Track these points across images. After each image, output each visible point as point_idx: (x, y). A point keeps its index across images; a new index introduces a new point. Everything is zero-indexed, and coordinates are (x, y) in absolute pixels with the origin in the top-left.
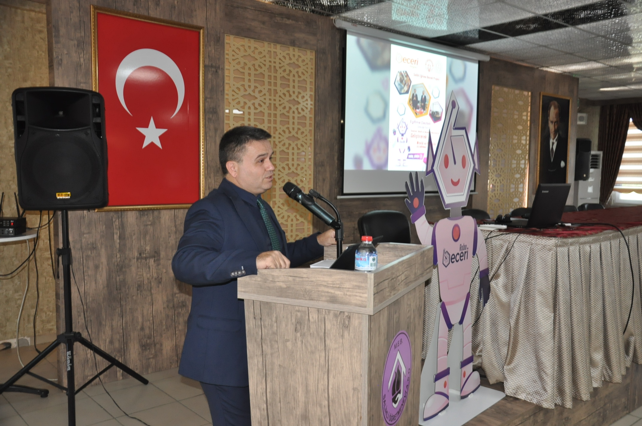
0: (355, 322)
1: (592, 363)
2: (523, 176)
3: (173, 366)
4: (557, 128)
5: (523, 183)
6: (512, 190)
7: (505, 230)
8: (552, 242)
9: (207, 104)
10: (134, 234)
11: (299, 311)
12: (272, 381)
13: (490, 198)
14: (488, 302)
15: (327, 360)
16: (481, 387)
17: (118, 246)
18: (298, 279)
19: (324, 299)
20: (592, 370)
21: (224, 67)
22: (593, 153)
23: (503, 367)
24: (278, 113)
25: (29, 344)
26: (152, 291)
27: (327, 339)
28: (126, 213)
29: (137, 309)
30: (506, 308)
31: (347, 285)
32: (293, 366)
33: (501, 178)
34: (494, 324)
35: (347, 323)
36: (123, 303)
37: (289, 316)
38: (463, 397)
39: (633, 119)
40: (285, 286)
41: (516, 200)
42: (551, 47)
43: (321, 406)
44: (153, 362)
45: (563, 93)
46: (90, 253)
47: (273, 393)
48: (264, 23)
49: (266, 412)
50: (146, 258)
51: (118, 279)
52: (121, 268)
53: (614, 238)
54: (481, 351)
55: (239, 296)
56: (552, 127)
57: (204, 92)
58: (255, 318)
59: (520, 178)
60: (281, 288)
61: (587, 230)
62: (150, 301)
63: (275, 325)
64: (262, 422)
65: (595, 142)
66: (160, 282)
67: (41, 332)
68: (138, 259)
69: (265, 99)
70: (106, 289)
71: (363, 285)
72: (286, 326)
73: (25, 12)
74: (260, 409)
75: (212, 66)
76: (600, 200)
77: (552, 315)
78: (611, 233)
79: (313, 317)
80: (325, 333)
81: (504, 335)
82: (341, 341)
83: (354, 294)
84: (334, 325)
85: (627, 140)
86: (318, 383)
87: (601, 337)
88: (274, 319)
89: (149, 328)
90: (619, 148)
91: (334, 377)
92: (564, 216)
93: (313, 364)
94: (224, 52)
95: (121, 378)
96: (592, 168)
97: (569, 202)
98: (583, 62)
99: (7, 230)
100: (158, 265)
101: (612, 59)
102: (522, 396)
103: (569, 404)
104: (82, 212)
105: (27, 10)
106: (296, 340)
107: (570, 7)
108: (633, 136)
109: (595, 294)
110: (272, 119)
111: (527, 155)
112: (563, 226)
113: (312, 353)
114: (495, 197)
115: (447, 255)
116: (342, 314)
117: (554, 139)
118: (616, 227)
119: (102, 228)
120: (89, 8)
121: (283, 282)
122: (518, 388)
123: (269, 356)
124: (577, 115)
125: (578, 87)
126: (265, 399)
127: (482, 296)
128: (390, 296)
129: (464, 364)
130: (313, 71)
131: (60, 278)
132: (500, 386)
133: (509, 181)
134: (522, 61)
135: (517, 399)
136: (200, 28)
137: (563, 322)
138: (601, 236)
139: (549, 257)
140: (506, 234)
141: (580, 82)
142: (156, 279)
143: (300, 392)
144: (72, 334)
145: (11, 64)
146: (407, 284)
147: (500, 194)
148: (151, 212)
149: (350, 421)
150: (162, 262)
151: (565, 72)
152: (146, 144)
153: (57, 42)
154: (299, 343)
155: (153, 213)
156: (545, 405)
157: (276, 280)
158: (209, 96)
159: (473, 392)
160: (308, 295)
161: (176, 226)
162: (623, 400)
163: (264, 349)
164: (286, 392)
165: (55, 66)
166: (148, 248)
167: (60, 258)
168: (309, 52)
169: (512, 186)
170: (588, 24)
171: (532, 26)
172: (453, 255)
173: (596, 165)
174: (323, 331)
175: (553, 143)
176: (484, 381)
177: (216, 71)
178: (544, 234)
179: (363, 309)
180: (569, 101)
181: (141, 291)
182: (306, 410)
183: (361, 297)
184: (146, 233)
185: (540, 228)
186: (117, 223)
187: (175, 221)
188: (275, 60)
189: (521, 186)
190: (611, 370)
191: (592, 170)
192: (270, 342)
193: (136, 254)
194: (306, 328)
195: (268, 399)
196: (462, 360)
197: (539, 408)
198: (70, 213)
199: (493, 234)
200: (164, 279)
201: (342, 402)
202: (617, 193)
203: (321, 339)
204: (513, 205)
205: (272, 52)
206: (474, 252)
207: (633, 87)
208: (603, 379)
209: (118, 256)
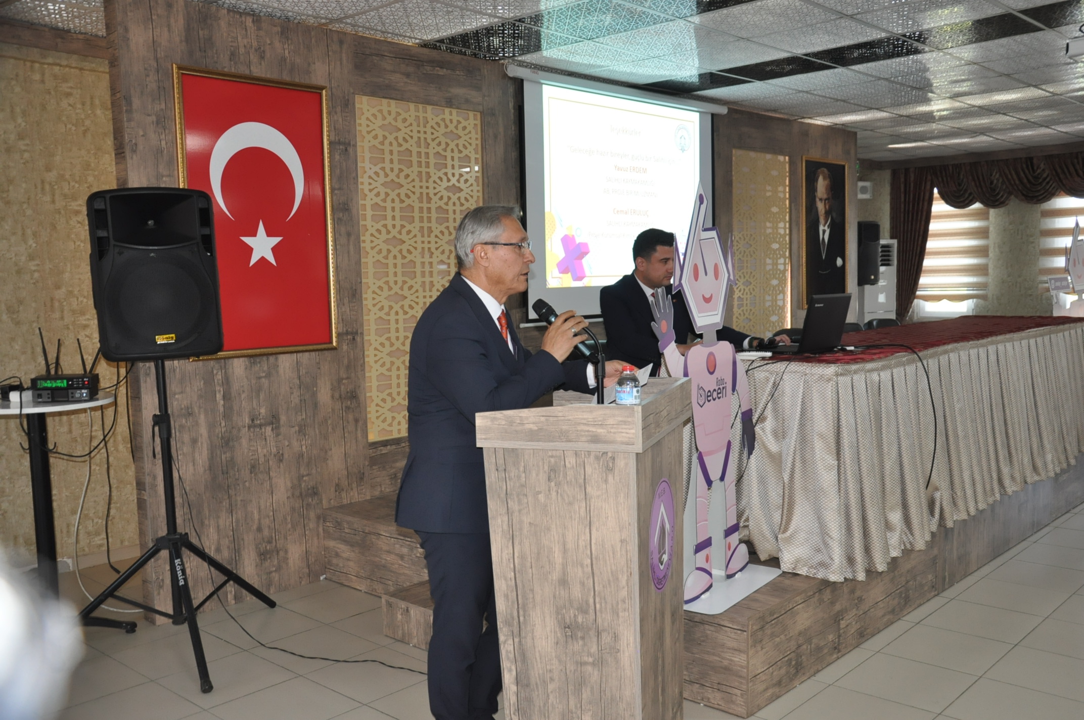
0: (621, 463)
1: (888, 526)
2: (783, 282)
3: (303, 583)
4: (829, 207)
5: (783, 292)
6: (768, 304)
7: (770, 358)
8: (830, 370)
9: (335, 198)
10: (243, 391)
11: (552, 457)
12: (520, 544)
13: (737, 318)
14: (754, 454)
15: (588, 511)
16: (749, 565)
17: (222, 409)
18: (551, 419)
19: (584, 439)
20: (889, 535)
21: (356, 143)
22: (883, 242)
23: (777, 537)
24: (433, 206)
25: (71, 568)
26: (271, 473)
27: (587, 486)
28: (230, 361)
29: (251, 501)
30: (776, 459)
31: (611, 421)
32: (547, 522)
33: (751, 287)
34: (762, 481)
35: (611, 465)
36: (232, 492)
37: (541, 464)
38: (729, 577)
39: (938, 189)
40: (536, 428)
41: (774, 318)
42: (815, 93)
43: (582, 566)
44: (276, 576)
45: (835, 155)
46: (184, 421)
47: (523, 557)
48: (408, 75)
49: (514, 581)
50: (260, 426)
51: (223, 457)
52: (228, 442)
53: (910, 362)
54: (747, 520)
55: (478, 445)
56: (821, 207)
57: (331, 180)
58: (497, 470)
59: (778, 285)
60: (531, 430)
61: (875, 354)
62: (268, 487)
63: (523, 475)
64: (509, 594)
65: (885, 225)
66: (281, 461)
67: (87, 549)
68: (249, 427)
69: (414, 187)
70: (208, 472)
71: (630, 419)
72: (537, 475)
73: (46, 66)
74: (506, 579)
75: (339, 143)
76: (897, 314)
77: (836, 463)
78: (905, 356)
79: (570, 462)
80: (585, 479)
81: (775, 495)
82: (604, 486)
83: (620, 430)
84: (595, 469)
85: (932, 221)
86: (578, 539)
87: (898, 491)
88: (522, 469)
89: (269, 527)
90: (921, 232)
91: (597, 530)
92: (845, 337)
93: (571, 517)
94: (355, 121)
95: (233, 602)
96: (882, 265)
97: (851, 318)
98: (861, 110)
99: (78, 392)
100: (278, 435)
101: (902, 107)
102: (803, 571)
103: (861, 576)
104: (171, 362)
105: (49, 64)
106: (549, 491)
107: (839, 45)
108: (940, 214)
109: (888, 436)
110: (425, 215)
111: (788, 250)
112: (844, 350)
113: (570, 504)
114: (744, 314)
115: (701, 392)
116: (604, 455)
117: (824, 226)
118: (911, 348)
119: (199, 384)
120: (170, 68)
121: (533, 423)
122: (797, 561)
123: (516, 514)
124: (856, 185)
125: (856, 144)
126: (512, 566)
127: (746, 446)
128: (655, 433)
129: (729, 532)
130: (479, 142)
131: (157, 456)
132: (774, 562)
133: (762, 291)
134: (775, 111)
135: (798, 575)
136: (322, 88)
137: (849, 473)
138: (893, 360)
139: (829, 389)
140: (773, 363)
141: (858, 136)
142: (275, 456)
143: (557, 552)
144: (177, 536)
145: (28, 145)
146: (670, 421)
147: (751, 310)
148: (265, 358)
149: (617, 579)
150: (283, 430)
151: (837, 124)
152: (254, 259)
153: (129, 120)
154: (554, 494)
155: (268, 359)
156: (833, 578)
157: (525, 422)
158: (337, 186)
159: (741, 570)
160: (564, 436)
161: (299, 378)
162: (930, 577)
163: (509, 505)
164: (539, 554)
165: (128, 154)
166: (263, 411)
167: (157, 429)
168: (471, 114)
169: (768, 298)
170: (865, 65)
171: (788, 68)
172: (709, 391)
173: (889, 260)
174: (583, 477)
175: (824, 232)
176: (754, 556)
177: (346, 150)
178: (820, 361)
179: (630, 446)
180: (844, 167)
181: (256, 475)
182: (564, 573)
183: (627, 433)
184: (259, 390)
185: (815, 354)
186: (219, 377)
187: (298, 370)
188: (425, 129)
189: (780, 297)
190: (912, 534)
191: (882, 269)
192: (518, 496)
193: (247, 421)
194: (561, 476)
195: (516, 565)
196: (725, 528)
197: (826, 583)
198: (167, 364)
199: (755, 365)
200: (286, 456)
201: (608, 558)
202: (922, 302)
203: (580, 487)
204: (770, 326)
205: (421, 119)
206: (734, 389)
207: (935, 142)
208: (903, 548)
209: (223, 424)
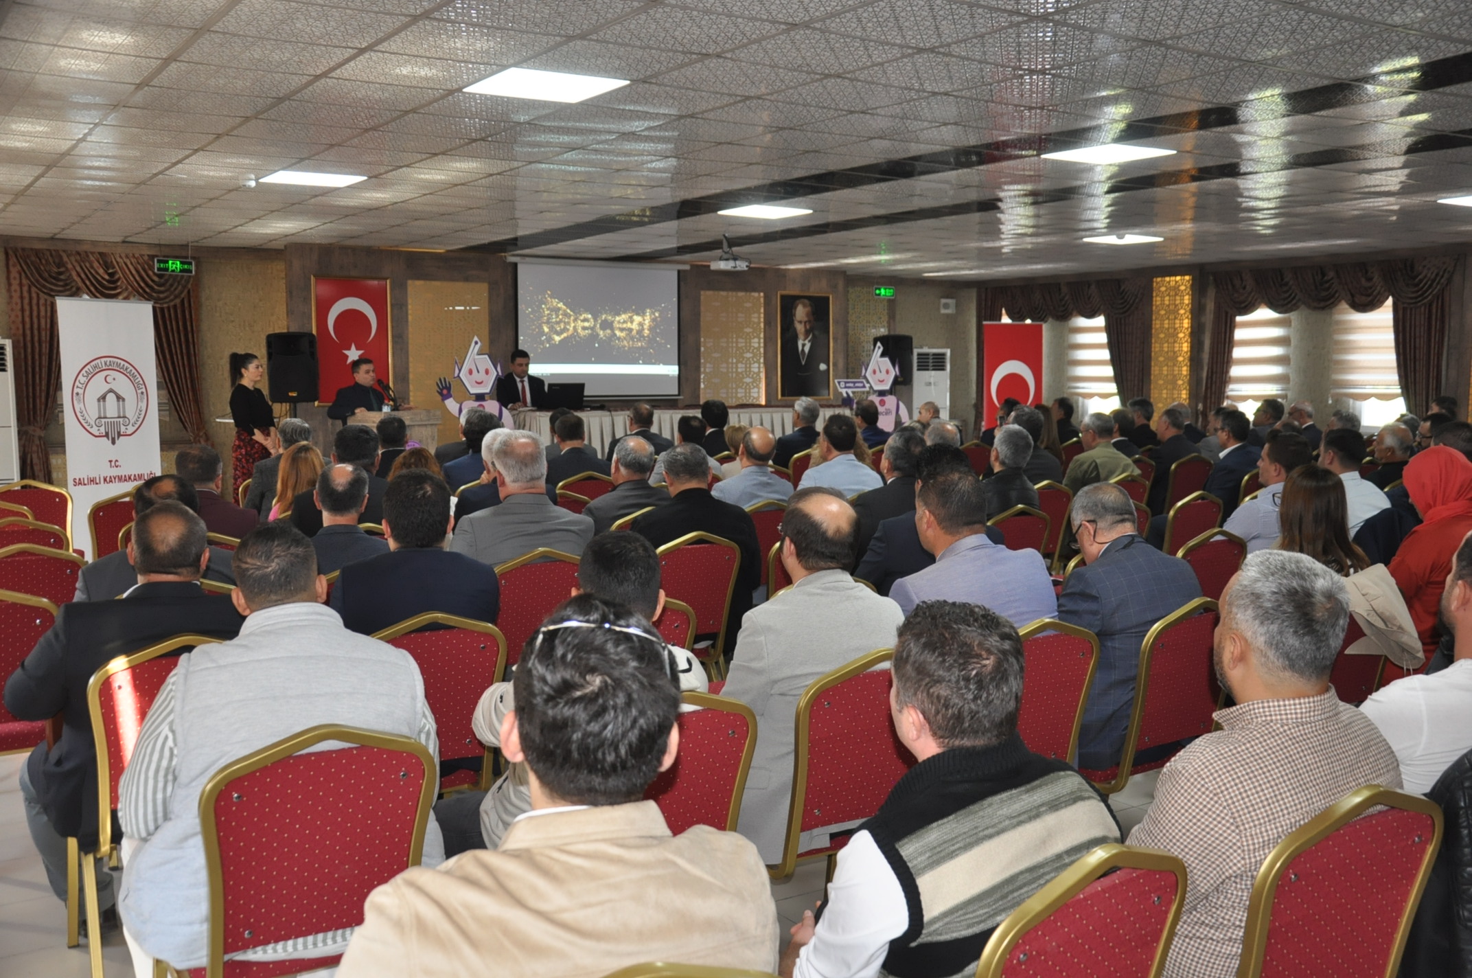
2: (758, 380)
4: (810, 328)
9: (394, 331)
21: (407, 304)
45: (818, 289)
48: (439, 267)
57: (392, 322)
59: (752, 383)
75: (397, 305)
94: (407, 293)
111: (762, 358)
117: (805, 340)
136: (387, 278)
141: (850, 274)
153: (291, 301)
158: (395, 325)
165: (290, 315)
173: (941, 366)
175: (804, 345)
177: (401, 308)
180: (828, 298)
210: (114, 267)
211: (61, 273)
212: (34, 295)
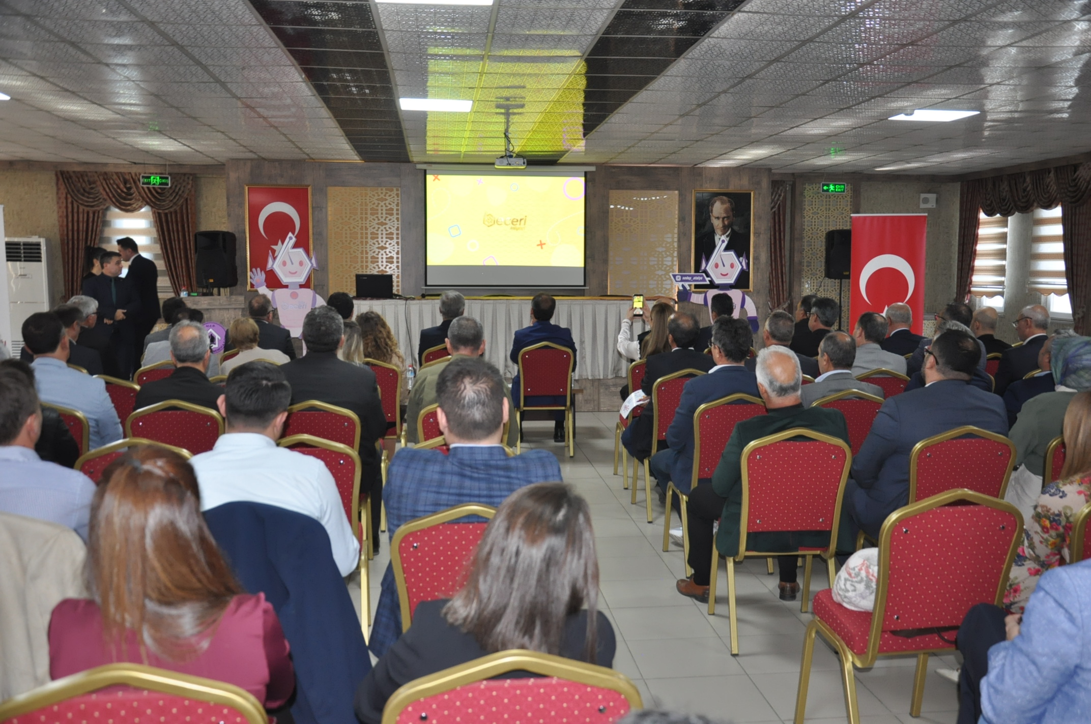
4: (729, 223)
9: (314, 230)
21: (327, 207)
45: (737, 187)
48: (355, 175)
57: (313, 222)
59: (665, 275)
69: (358, 224)
75: (318, 207)
94: (327, 197)
111: (676, 252)
130: (399, 201)
136: (308, 185)
151: (742, 165)
158: (316, 225)
168: (395, 189)
177: (321, 210)
180: (749, 194)
188: (366, 198)
210: (130, 184)
211: (92, 188)
212: (75, 206)
